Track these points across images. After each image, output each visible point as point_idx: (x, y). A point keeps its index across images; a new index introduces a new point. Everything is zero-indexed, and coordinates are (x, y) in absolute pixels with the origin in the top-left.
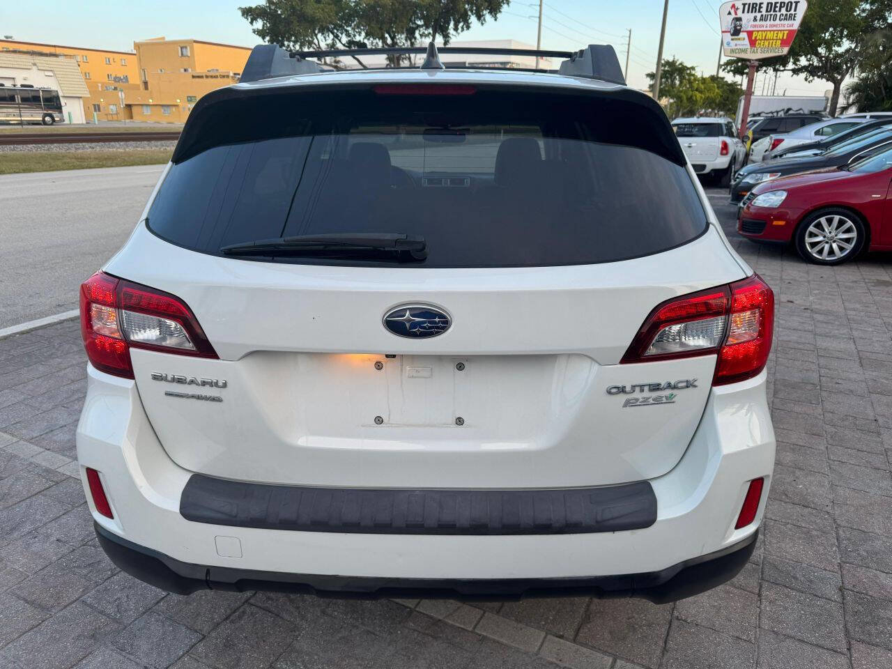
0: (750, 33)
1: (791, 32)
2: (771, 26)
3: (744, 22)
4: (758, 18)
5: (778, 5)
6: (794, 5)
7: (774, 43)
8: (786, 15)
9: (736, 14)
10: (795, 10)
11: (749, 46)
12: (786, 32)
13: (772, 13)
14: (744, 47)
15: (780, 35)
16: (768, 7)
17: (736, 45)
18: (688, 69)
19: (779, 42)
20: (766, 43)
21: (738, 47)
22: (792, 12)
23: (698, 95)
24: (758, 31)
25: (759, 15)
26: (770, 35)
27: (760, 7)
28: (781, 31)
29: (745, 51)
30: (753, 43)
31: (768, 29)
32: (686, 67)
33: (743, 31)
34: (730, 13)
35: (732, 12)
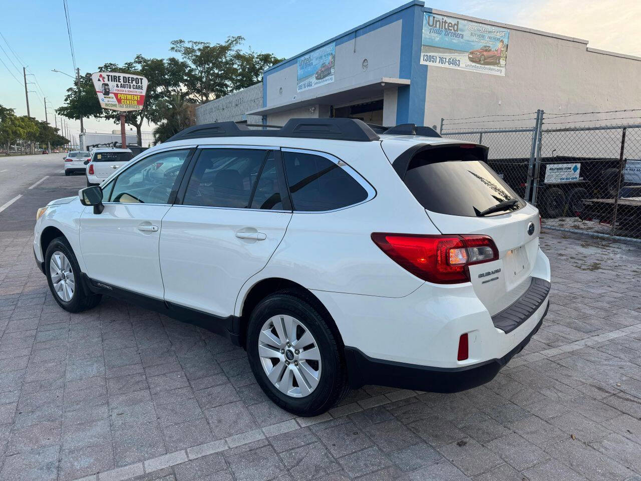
0: (116, 95)
1: (141, 96)
2: (129, 91)
3: (110, 87)
4: (119, 86)
5: (130, 79)
6: (140, 80)
7: (133, 102)
8: (136, 86)
9: (104, 81)
10: (141, 84)
11: (117, 103)
12: (139, 96)
13: (127, 83)
14: (114, 103)
15: (136, 98)
16: (124, 79)
17: (108, 101)
18: (7, 110)
19: (136, 102)
20: (128, 102)
21: (111, 103)
22: (140, 84)
23: (21, 130)
24: (121, 94)
25: (119, 84)
26: (129, 97)
27: (119, 79)
28: (136, 95)
29: (115, 105)
30: (119, 101)
31: (127, 93)
32: (5, 108)
33: (111, 93)
34: (99, 80)
35: (101, 79)
